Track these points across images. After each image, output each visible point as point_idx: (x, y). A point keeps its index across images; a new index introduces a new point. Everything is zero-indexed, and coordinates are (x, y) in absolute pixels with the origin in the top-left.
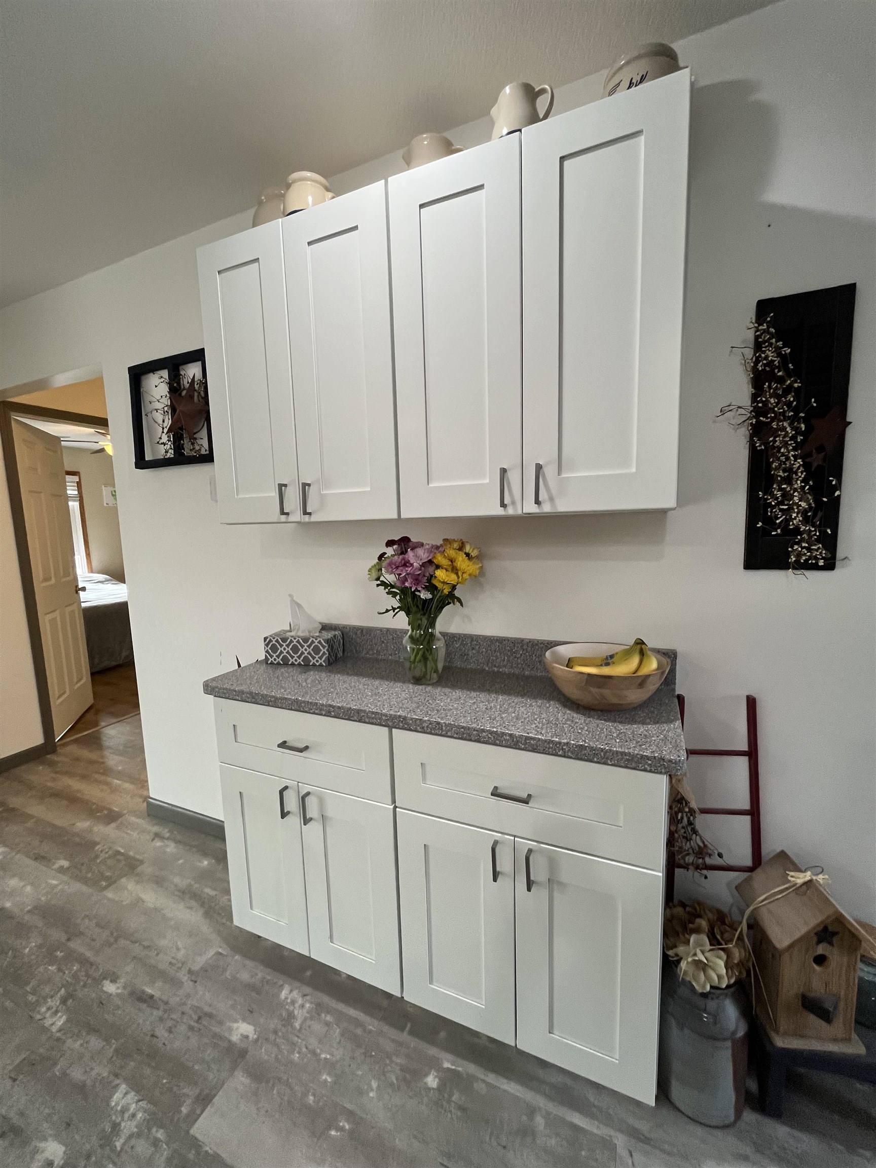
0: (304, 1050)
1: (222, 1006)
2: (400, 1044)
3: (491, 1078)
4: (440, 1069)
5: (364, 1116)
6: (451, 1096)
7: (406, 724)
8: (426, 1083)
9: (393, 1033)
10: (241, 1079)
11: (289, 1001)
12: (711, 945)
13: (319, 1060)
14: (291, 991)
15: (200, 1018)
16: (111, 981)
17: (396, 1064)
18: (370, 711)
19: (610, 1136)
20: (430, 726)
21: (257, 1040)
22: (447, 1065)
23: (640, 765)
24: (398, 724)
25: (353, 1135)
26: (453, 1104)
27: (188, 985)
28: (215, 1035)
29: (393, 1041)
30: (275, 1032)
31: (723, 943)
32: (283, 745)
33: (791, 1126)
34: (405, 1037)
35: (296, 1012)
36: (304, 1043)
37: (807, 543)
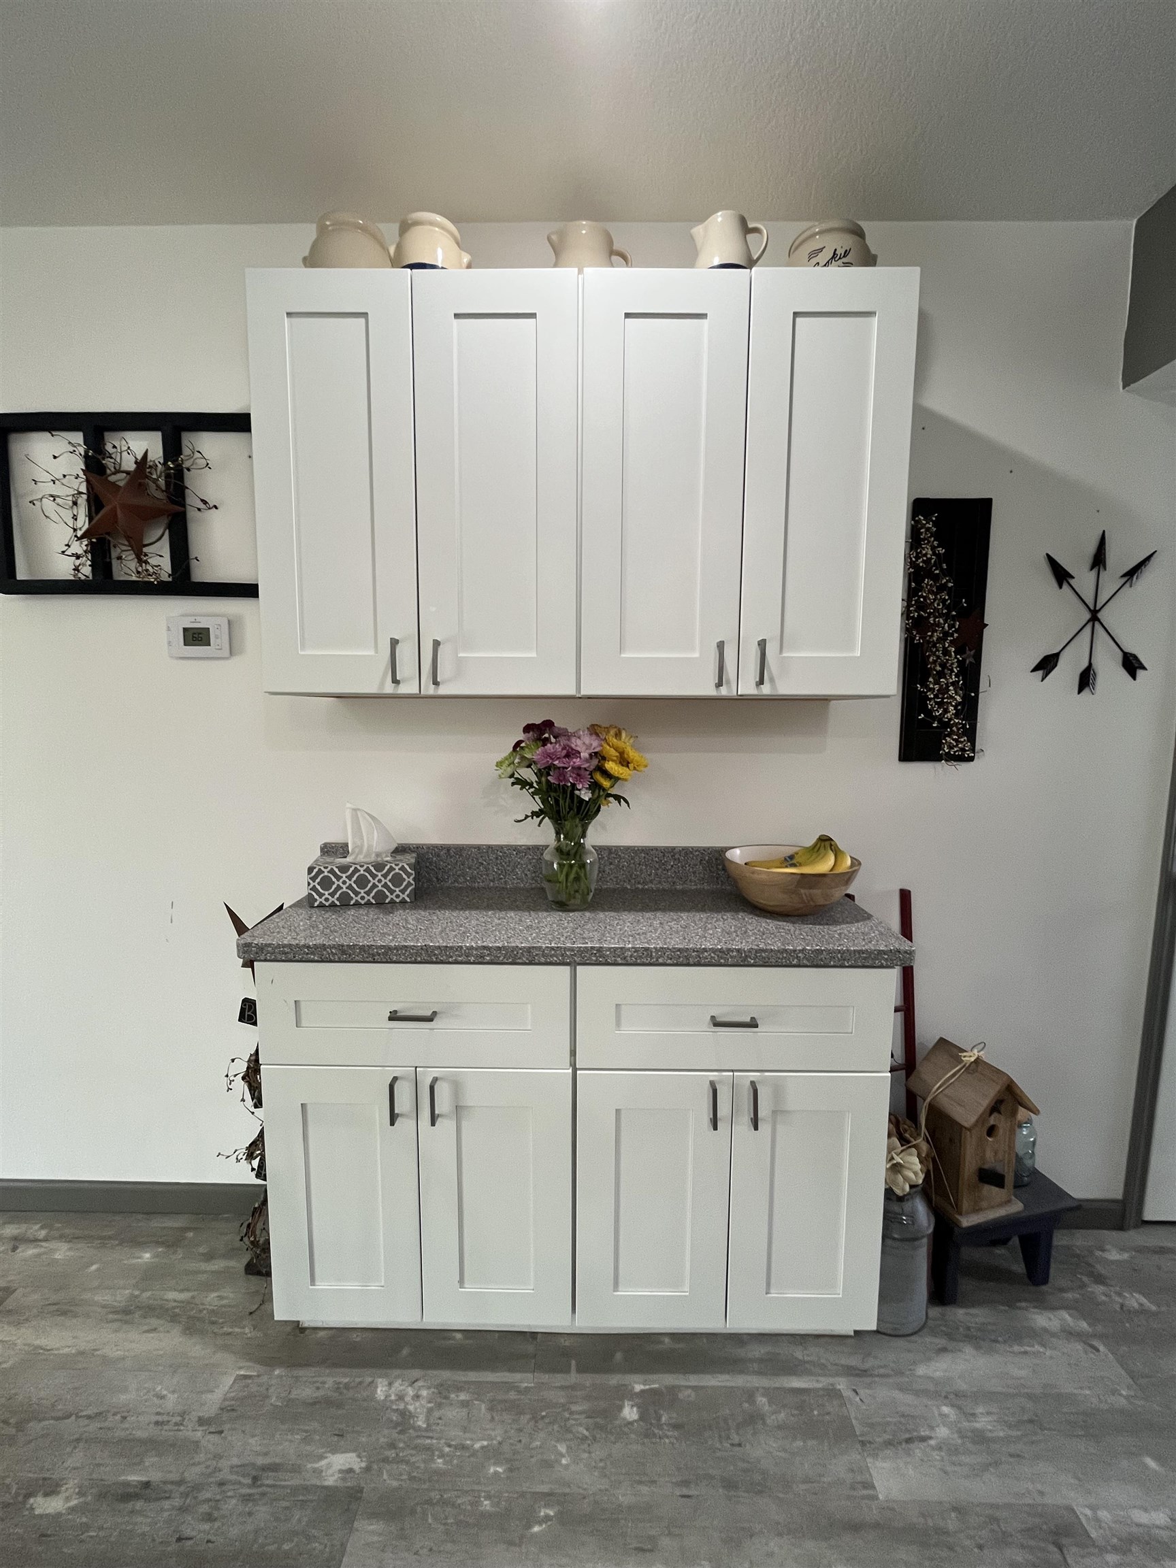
0: (447, 1449)
1: (286, 1446)
2: (573, 1388)
3: (693, 1380)
4: (632, 1396)
5: (567, 1490)
6: (659, 1419)
7: (600, 957)
8: (624, 1419)
9: (559, 1379)
10: (369, 1530)
11: (393, 1397)
12: (902, 1145)
13: (474, 1454)
14: (390, 1384)
15: (255, 1479)
16: (46, 1495)
17: (580, 1413)
18: (548, 947)
19: (832, 1385)
20: (635, 954)
21: (368, 1469)
22: (638, 1388)
23: (877, 962)
24: (589, 959)
25: (564, 1519)
26: (665, 1427)
27: (210, 1442)
28: (295, 1490)
29: (562, 1388)
30: (392, 1446)
31: (912, 1140)
32: (394, 1017)
33: (966, 1307)
34: (573, 1377)
35: (411, 1408)
36: (443, 1441)
37: (956, 735)
